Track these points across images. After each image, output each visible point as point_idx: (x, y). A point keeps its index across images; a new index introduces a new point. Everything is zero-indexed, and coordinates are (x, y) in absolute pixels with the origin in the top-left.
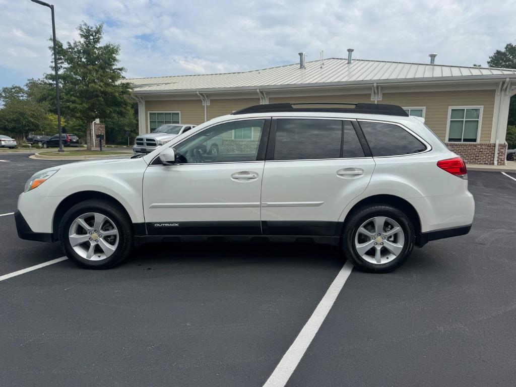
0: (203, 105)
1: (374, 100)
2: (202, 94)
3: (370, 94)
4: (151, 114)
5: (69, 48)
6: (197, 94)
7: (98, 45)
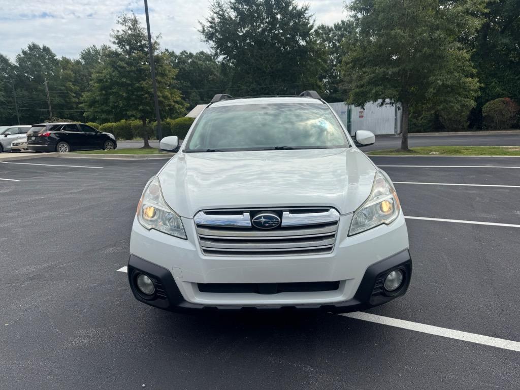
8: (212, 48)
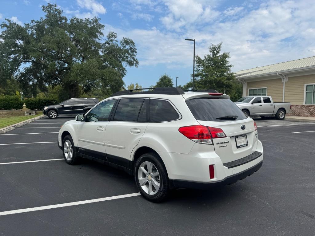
0: (283, 81)
2: (281, 75)
4: (250, 90)
5: (205, 59)
6: (277, 75)
7: (218, 55)
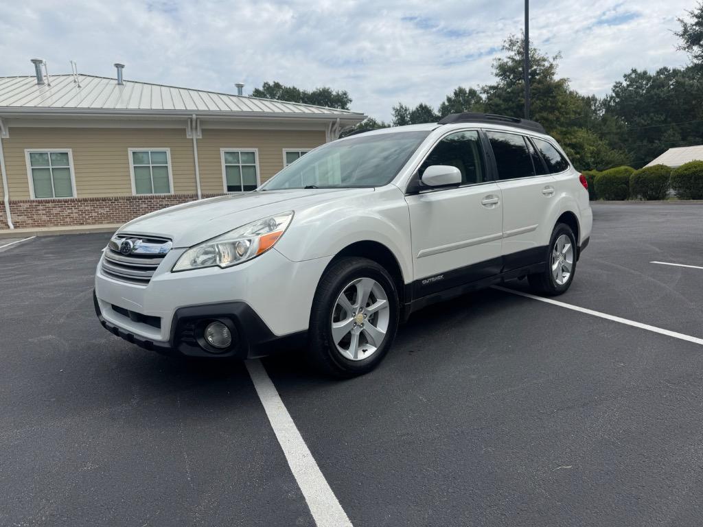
1: (191, 137)
3: (185, 130)
8: (696, 57)
